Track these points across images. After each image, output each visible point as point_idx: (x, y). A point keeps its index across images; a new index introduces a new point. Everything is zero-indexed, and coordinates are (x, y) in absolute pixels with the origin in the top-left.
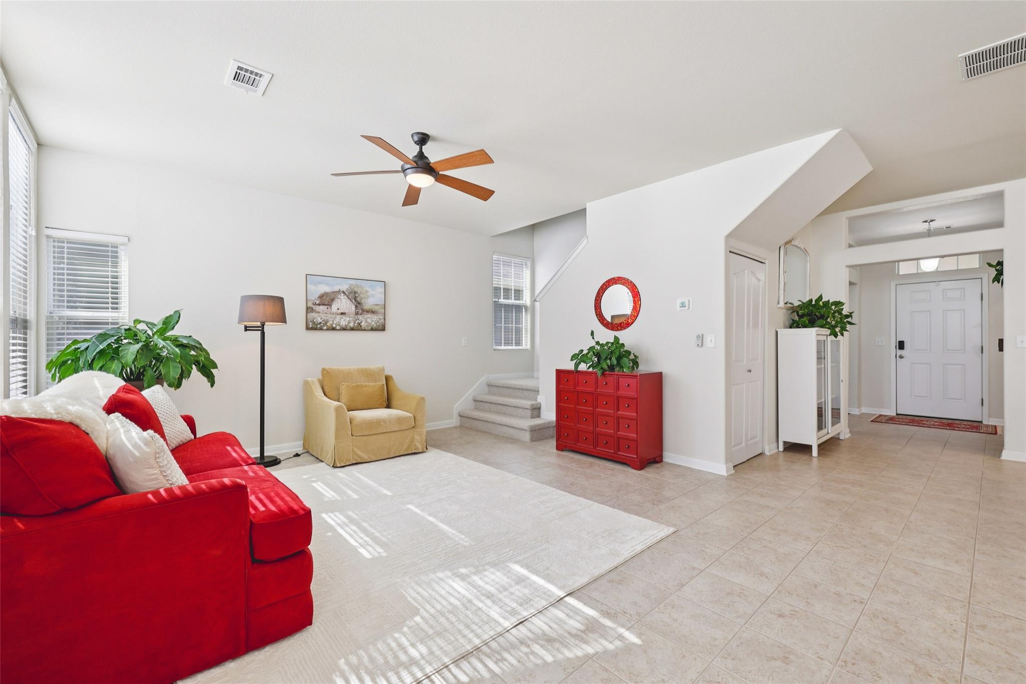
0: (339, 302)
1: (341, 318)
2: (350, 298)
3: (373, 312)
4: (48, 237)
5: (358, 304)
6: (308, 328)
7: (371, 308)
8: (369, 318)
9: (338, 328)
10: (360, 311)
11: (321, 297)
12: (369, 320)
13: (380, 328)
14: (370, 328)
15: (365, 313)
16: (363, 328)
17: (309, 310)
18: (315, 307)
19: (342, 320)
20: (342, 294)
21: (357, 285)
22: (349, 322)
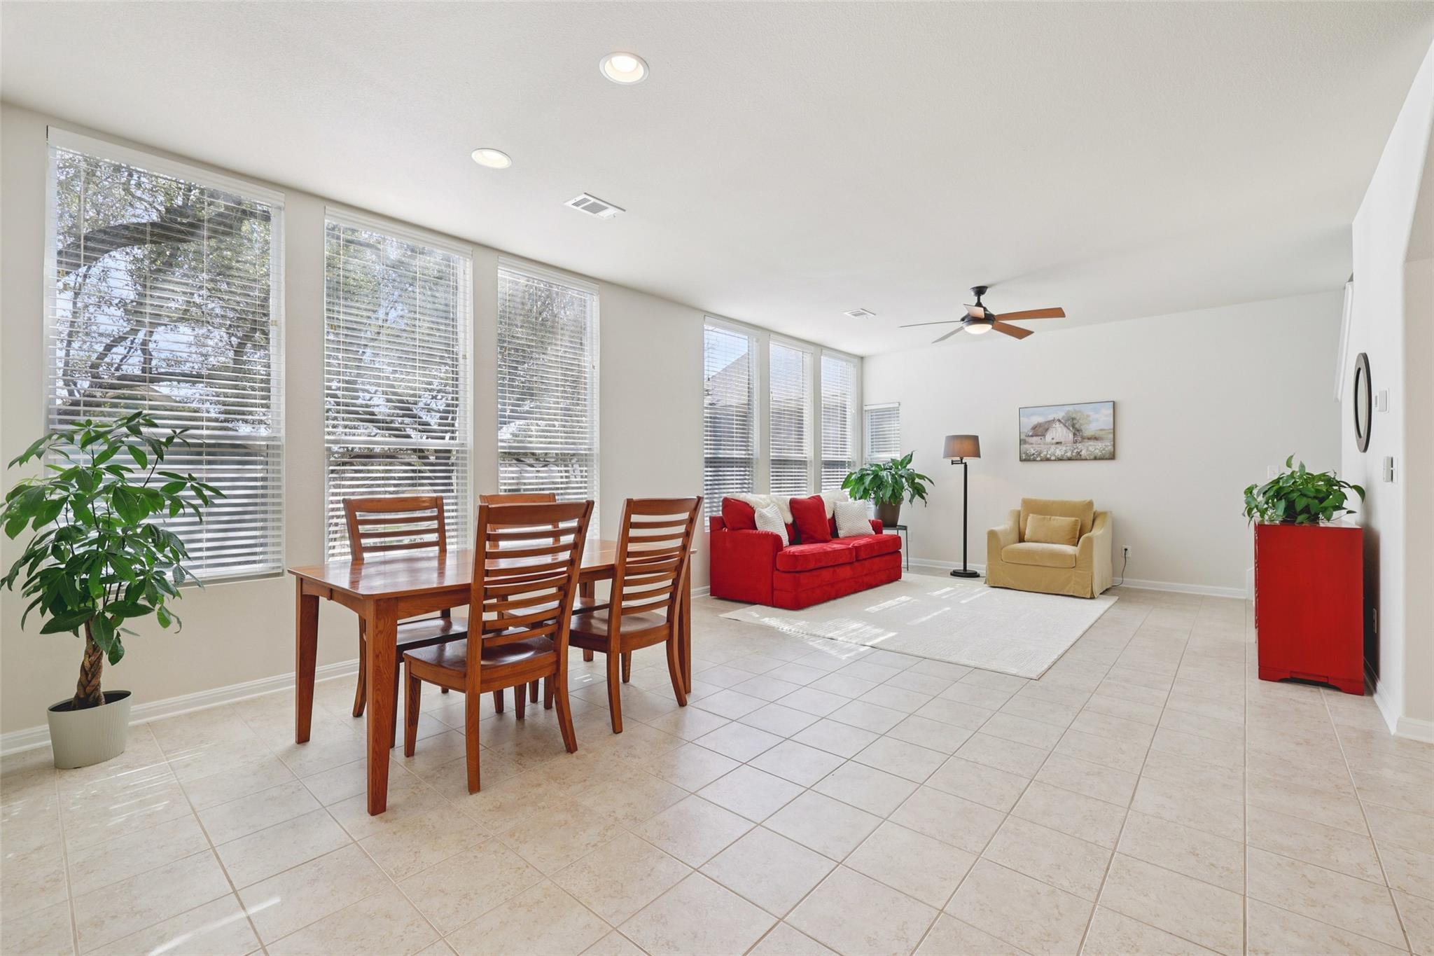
0: (1054, 432)
1: (1056, 448)
2: (1067, 425)
3: (1096, 439)
4: (866, 411)
5: (1077, 431)
6: (1021, 460)
7: (1093, 434)
8: (1091, 445)
9: (1053, 458)
10: (1080, 439)
11: (1034, 428)
12: (1090, 448)
13: (1107, 456)
14: (1092, 457)
15: (1086, 440)
16: (1083, 457)
17: (1022, 442)
18: (1027, 439)
19: (1057, 450)
20: (1057, 423)
21: (1075, 410)
22: (1066, 452)
